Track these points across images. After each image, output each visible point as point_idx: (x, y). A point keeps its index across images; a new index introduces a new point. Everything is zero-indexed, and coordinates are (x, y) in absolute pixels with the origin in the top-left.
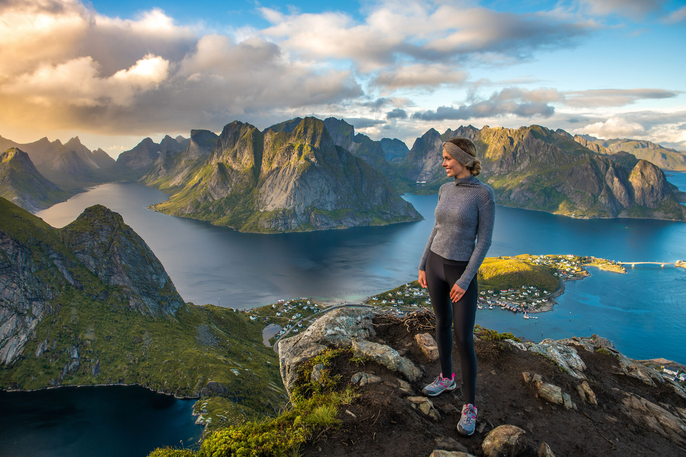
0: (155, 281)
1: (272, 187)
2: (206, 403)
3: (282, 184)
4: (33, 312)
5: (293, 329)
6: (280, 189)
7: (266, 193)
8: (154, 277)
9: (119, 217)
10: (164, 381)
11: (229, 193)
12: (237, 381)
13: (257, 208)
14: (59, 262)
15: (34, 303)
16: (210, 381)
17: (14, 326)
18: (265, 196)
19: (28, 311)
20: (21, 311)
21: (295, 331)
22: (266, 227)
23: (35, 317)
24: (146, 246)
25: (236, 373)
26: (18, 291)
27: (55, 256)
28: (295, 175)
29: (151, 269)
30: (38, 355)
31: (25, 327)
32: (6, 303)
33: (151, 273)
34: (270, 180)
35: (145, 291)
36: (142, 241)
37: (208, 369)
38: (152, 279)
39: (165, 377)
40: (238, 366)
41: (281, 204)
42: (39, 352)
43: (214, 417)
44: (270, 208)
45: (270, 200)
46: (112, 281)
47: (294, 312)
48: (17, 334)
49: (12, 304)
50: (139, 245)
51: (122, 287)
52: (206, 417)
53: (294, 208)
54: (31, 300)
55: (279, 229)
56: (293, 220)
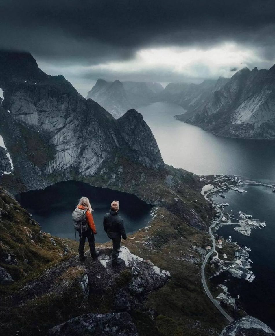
0: (152, 150)
1: (245, 108)
2: (157, 209)
3: (251, 107)
4: (102, 156)
5: (220, 189)
6: (249, 110)
7: (239, 112)
8: (152, 148)
9: (141, 116)
10: (144, 195)
11: (218, 111)
12: (175, 204)
13: (231, 121)
14: (114, 135)
15: (103, 152)
16: (163, 200)
17: (95, 161)
18: (238, 114)
19: (100, 155)
20: (98, 155)
21: (220, 190)
22: (232, 133)
23: (102, 158)
24: (151, 132)
25: (176, 200)
26: (98, 146)
27: (113, 132)
28: (261, 101)
29: (151, 144)
30: (101, 174)
31: (99, 162)
32: (94, 151)
33: (151, 146)
34: (244, 104)
35: (146, 154)
36: (149, 129)
37: (163, 195)
38: (150, 149)
39: (145, 194)
40: (178, 197)
41: (247, 120)
42: (102, 172)
43: (159, 215)
44: (239, 122)
45: (240, 117)
46: (133, 147)
47: (225, 181)
48: (96, 164)
49: (95, 151)
50: (148, 131)
51: (137, 151)
52: (155, 214)
53: (254, 124)
54: (102, 151)
55: (240, 136)
56: (251, 131)
